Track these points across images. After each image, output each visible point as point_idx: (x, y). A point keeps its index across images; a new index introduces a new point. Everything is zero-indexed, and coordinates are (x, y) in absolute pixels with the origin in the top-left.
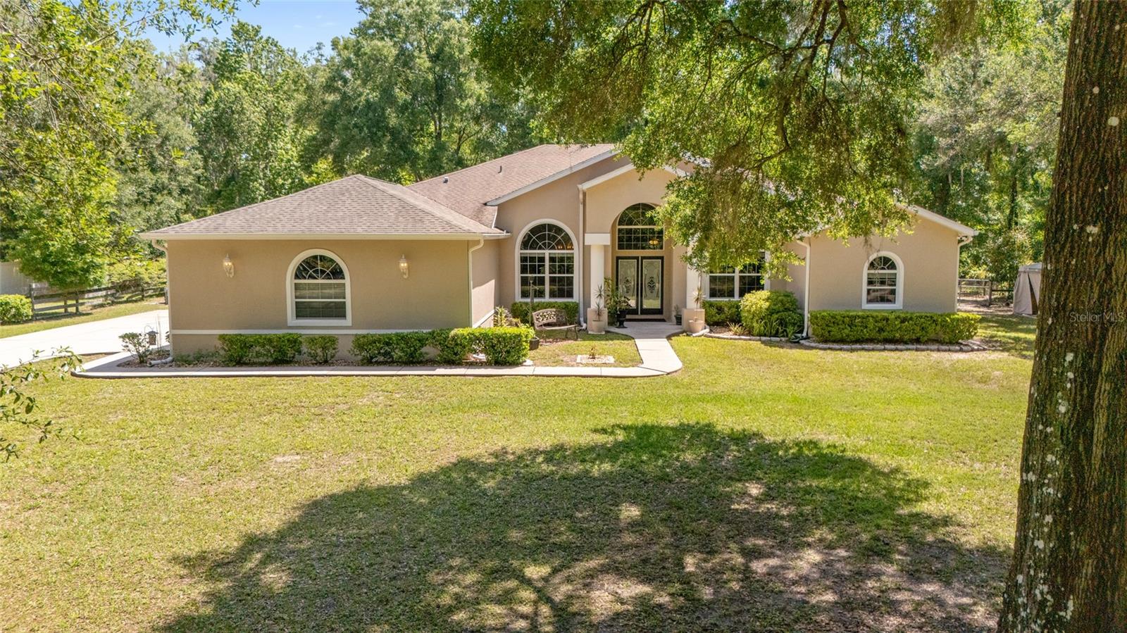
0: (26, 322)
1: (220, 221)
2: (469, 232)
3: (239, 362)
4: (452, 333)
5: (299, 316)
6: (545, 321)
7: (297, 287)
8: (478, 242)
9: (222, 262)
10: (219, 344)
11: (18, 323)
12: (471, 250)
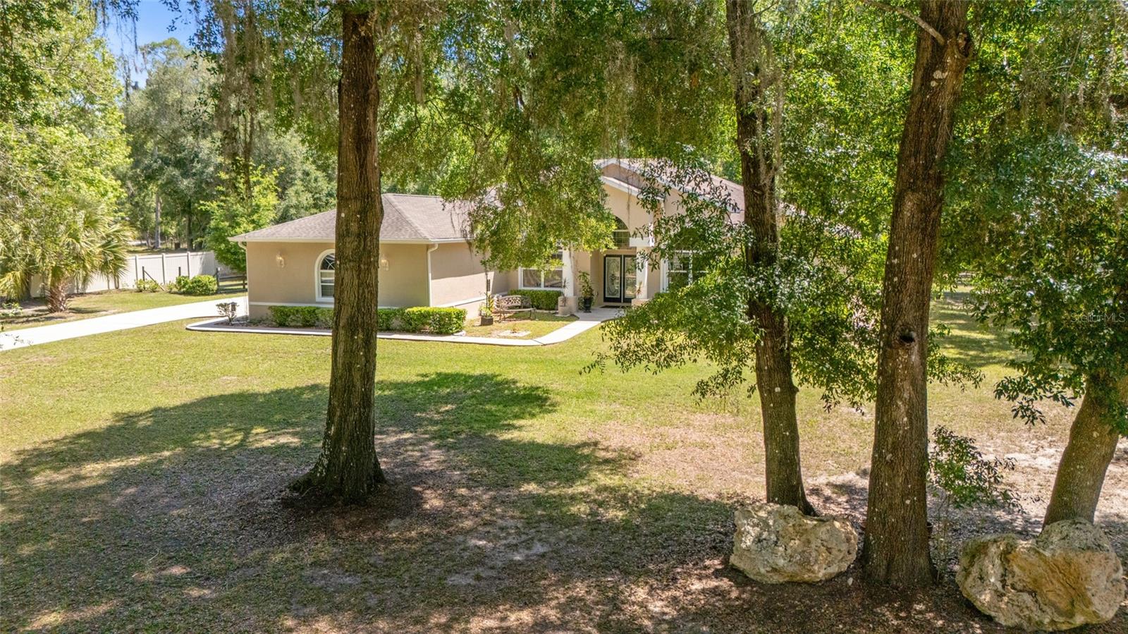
0: (213, 294)
1: (279, 229)
2: (425, 238)
3: (282, 325)
4: (406, 311)
5: (324, 295)
6: (510, 304)
7: (322, 275)
8: (433, 246)
9: (275, 258)
10: (269, 312)
11: (208, 295)
12: (430, 251)
